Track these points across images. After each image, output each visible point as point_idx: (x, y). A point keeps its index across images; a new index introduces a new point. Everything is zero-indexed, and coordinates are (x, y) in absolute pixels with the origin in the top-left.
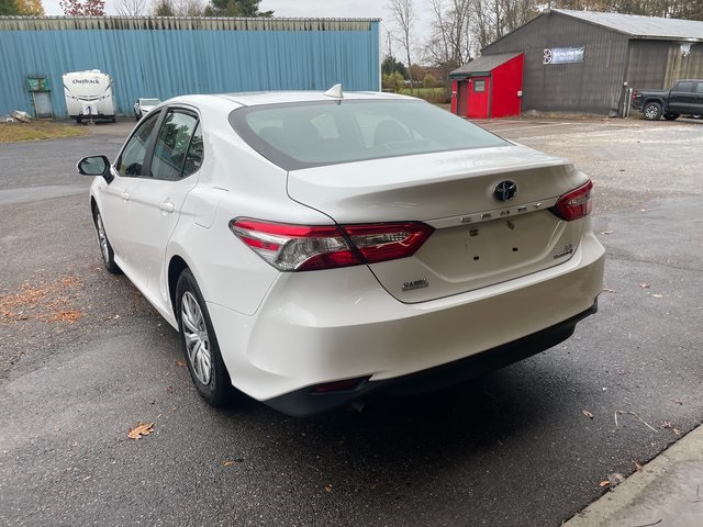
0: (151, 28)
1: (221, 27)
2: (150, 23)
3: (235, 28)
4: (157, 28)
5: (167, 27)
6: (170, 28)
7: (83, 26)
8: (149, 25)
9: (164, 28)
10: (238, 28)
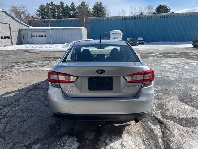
0: (136, 19)
1: (156, 17)
2: (136, 17)
3: (161, 17)
4: (137, 19)
5: (140, 18)
6: (141, 18)
7: (118, 19)
8: (135, 18)
9: (139, 19)
10: (162, 17)
